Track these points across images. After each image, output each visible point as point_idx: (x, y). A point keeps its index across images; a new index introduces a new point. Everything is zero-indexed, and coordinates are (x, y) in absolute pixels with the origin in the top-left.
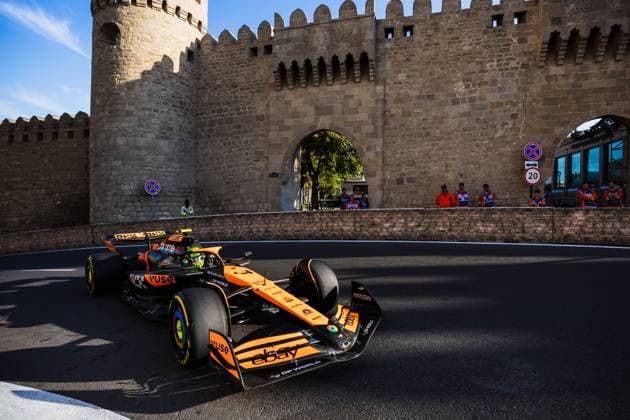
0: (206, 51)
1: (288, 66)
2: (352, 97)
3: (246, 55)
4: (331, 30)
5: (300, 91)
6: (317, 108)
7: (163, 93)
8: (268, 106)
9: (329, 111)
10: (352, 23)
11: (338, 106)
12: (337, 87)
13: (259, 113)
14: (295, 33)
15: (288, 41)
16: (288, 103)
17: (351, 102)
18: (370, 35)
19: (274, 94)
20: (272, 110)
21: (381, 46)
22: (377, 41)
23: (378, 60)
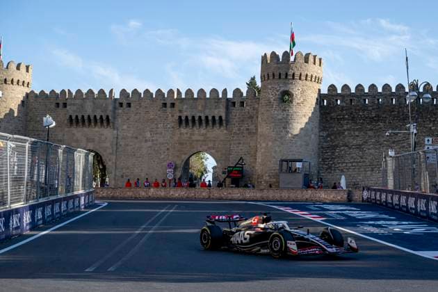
0: (32, 101)
1: (74, 118)
2: (102, 135)
3: (53, 106)
4: (94, 103)
5: (79, 129)
6: (87, 139)
7: (11, 128)
8: (64, 135)
9: (93, 141)
10: (103, 100)
11: (97, 138)
12: (97, 129)
13: (59, 138)
14: (77, 102)
15: (74, 105)
16: (74, 134)
17: (103, 137)
18: (111, 108)
19: (67, 129)
20: (66, 137)
21: (117, 111)
22: (115, 108)
23: (114, 118)
